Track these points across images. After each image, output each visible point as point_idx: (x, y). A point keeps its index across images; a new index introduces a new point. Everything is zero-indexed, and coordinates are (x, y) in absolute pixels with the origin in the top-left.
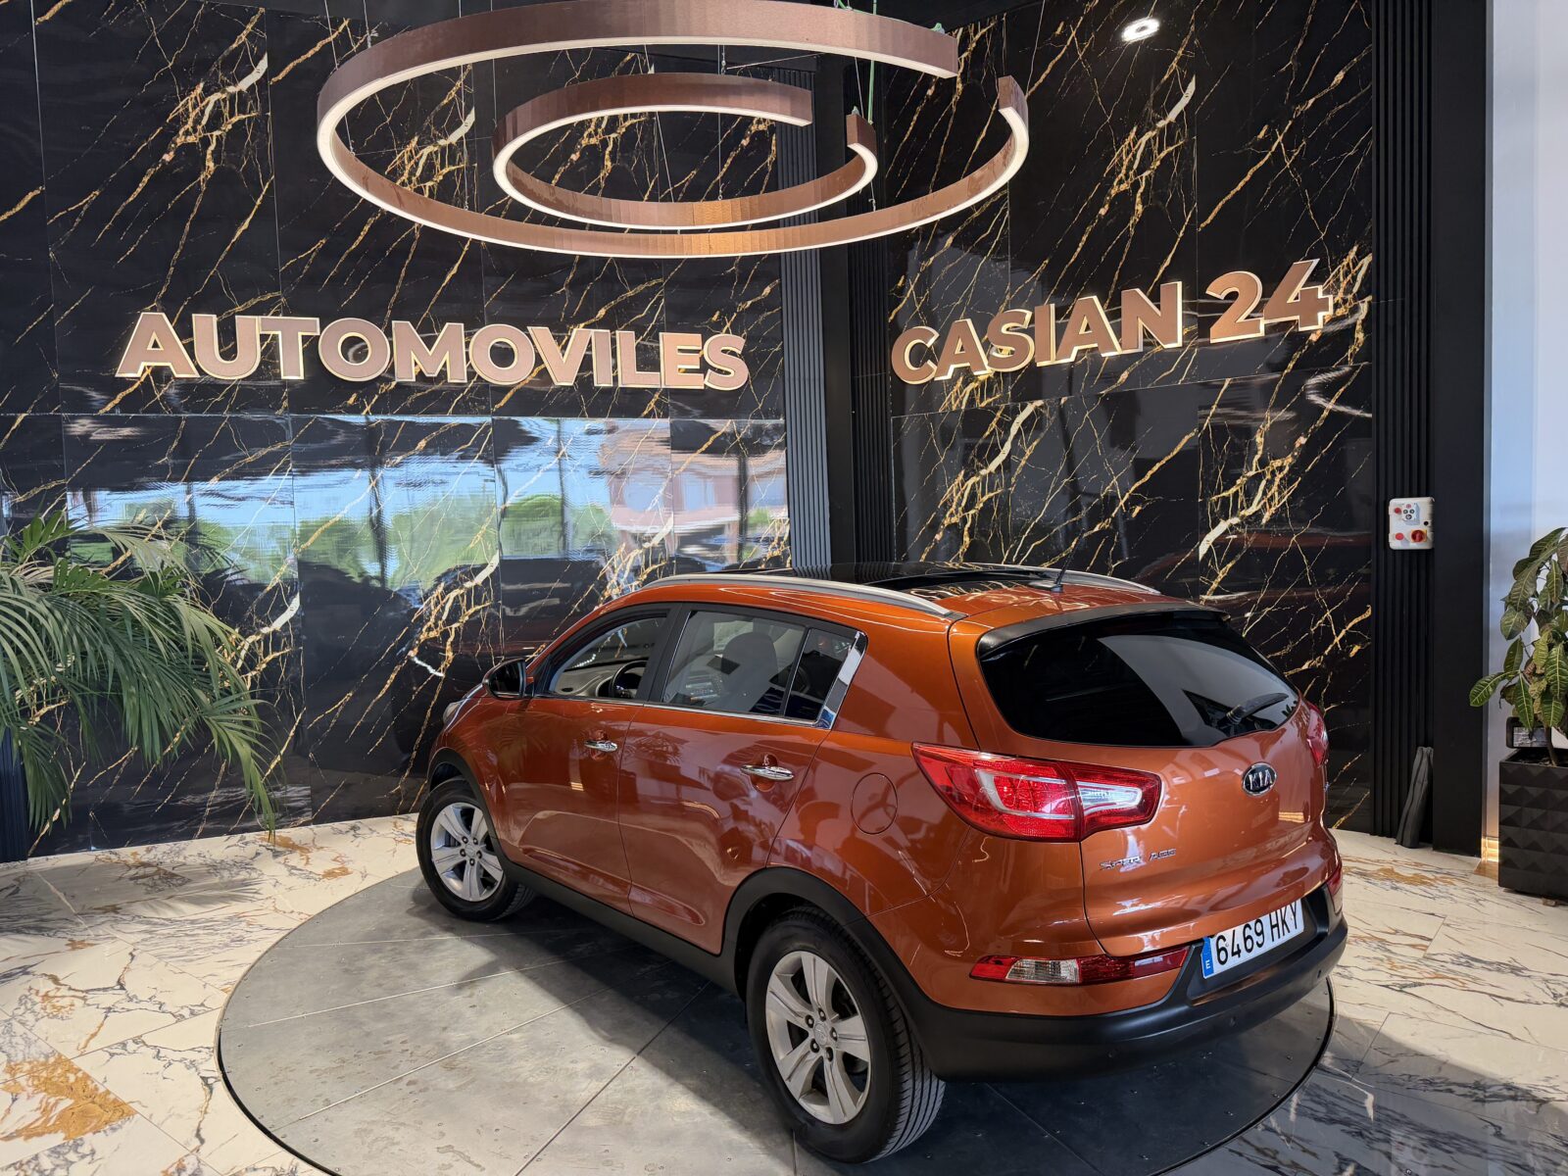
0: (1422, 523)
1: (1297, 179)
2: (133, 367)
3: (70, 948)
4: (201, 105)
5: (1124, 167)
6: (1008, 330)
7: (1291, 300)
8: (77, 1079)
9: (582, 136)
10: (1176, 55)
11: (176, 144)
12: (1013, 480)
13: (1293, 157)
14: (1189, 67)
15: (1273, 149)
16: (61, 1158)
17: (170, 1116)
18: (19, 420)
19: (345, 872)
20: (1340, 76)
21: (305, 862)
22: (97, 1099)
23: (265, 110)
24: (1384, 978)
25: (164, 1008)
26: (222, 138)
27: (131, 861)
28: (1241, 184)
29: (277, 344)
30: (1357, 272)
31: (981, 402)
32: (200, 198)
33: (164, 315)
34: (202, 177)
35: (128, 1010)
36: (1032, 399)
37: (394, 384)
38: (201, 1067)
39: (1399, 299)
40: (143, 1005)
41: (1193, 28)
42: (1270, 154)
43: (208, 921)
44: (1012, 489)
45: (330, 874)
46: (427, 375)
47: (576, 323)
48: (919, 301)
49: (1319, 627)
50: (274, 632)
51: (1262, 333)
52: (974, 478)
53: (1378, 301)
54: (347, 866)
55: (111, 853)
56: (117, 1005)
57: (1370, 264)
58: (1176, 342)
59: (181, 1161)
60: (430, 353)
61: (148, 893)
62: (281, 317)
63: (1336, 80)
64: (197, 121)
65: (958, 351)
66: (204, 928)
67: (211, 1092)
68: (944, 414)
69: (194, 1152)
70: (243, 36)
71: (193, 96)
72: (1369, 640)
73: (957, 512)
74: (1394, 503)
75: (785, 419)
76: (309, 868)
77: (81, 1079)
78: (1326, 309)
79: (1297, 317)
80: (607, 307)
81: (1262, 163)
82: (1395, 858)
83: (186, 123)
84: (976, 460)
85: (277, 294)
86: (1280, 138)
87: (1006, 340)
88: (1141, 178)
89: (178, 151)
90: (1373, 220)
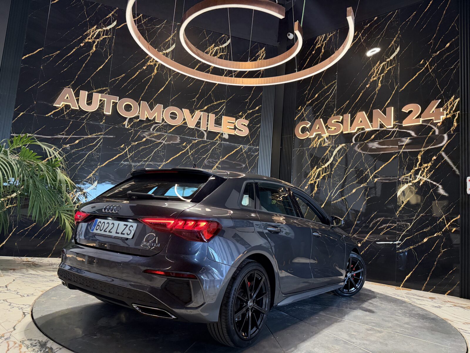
1: (433, 75)
2: (59, 104)
4: (95, 32)
5: (375, 73)
6: (334, 122)
7: (431, 112)
10: (393, 40)
11: (85, 41)
12: (333, 169)
13: (432, 69)
14: (398, 43)
17: (6, 321)
18: (21, 114)
20: (448, 45)
23: (113, 35)
25: (18, 293)
26: (99, 42)
27: (25, 260)
28: (414, 77)
29: (104, 103)
30: (454, 104)
31: (324, 145)
32: (89, 57)
33: (72, 89)
34: (91, 52)
35: (6, 293)
36: (341, 144)
37: (139, 120)
38: (25, 310)
40: (11, 292)
41: (399, 32)
42: (424, 68)
43: (44, 275)
44: (332, 172)
46: (149, 119)
47: (197, 109)
48: (305, 113)
49: (440, 221)
50: (87, 192)
51: (421, 123)
52: (320, 168)
53: (462, 112)
55: (19, 258)
56: (2, 291)
57: (459, 101)
58: (391, 125)
60: (151, 112)
61: (27, 267)
62: (107, 95)
63: (447, 46)
64: (93, 36)
65: (317, 129)
67: (24, 317)
68: (311, 148)
69: (10, 332)
70: (111, 15)
71: (93, 29)
72: (459, 227)
73: (313, 179)
74: (468, 178)
75: (259, 147)
78: (443, 115)
79: (433, 118)
80: (207, 106)
81: (421, 71)
83: (89, 36)
84: (321, 163)
85: (107, 88)
86: (428, 63)
87: (333, 125)
88: (381, 76)
89: (85, 43)
90: (460, 87)
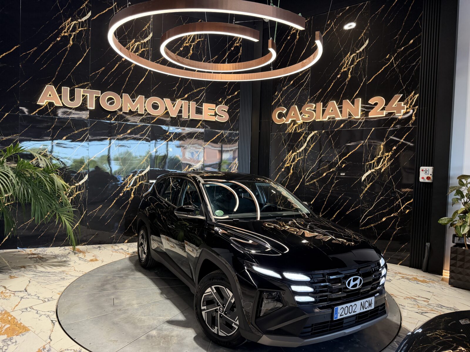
0: (430, 174)
1: (397, 70)
2: (43, 101)
3: (10, 278)
4: (70, 24)
5: (346, 64)
6: (308, 109)
7: (394, 106)
8: (11, 318)
9: (184, 43)
10: (363, 32)
11: (61, 35)
12: (307, 154)
13: (396, 64)
14: (367, 36)
15: (391, 61)
16: (6, 343)
17: (41, 332)
18: (6, 115)
19: (96, 260)
20: (412, 41)
21: (84, 256)
22: (18, 325)
23: (89, 27)
24: (416, 310)
25: (39, 298)
26: (75, 35)
27: (30, 253)
28: (381, 71)
29: (87, 98)
30: (414, 99)
31: (298, 130)
32: (67, 52)
33: (53, 86)
34: (68, 46)
35: (28, 298)
36: (314, 131)
37: (122, 112)
38: (51, 317)
39: (426, 108)
40: (33, 297)
41: (369, 24)
42: (390, 63)
43: (53, 272)
44: (306, 157)
45: (92, 260)
46: (132, 111)
47: (178, 98)
48: (281, 99)
49: (397, 204)
50: (79, 185)
51: (384, 115)
52: (295, 153)
53: (420, 107)
54: (97, 258)
55: (23, 250)
56: (24, 296)
57: (418, 97)
58: (358, 116)
59: (44, 346)
60: (134, 104)
61: (35, 263)
62: (89, 90)
63: (410, 42)
64: (68, 29)
65: (292, 115)
66: (52, 274)
67: (54, 325)
68: (287, 133)
69: (49, 343)
70: (84, 5)
71: (68, 21)
72: (412, 209)
73: (289, 163)
74: (422, 168)
75: (239, 132)
76: (85, 258)
77: (13, 319)
78: (404, 109)
79: (395, 111)
80: (188, 94)
81: (387, 65)
82: (417, 274)
83: (65, 29)
84: (296, 148)
85: (88, 83)
86: (393, 58)
87: (307, 113)
88: (351, 67)
89: (62, 37)
90: (419, 84)
